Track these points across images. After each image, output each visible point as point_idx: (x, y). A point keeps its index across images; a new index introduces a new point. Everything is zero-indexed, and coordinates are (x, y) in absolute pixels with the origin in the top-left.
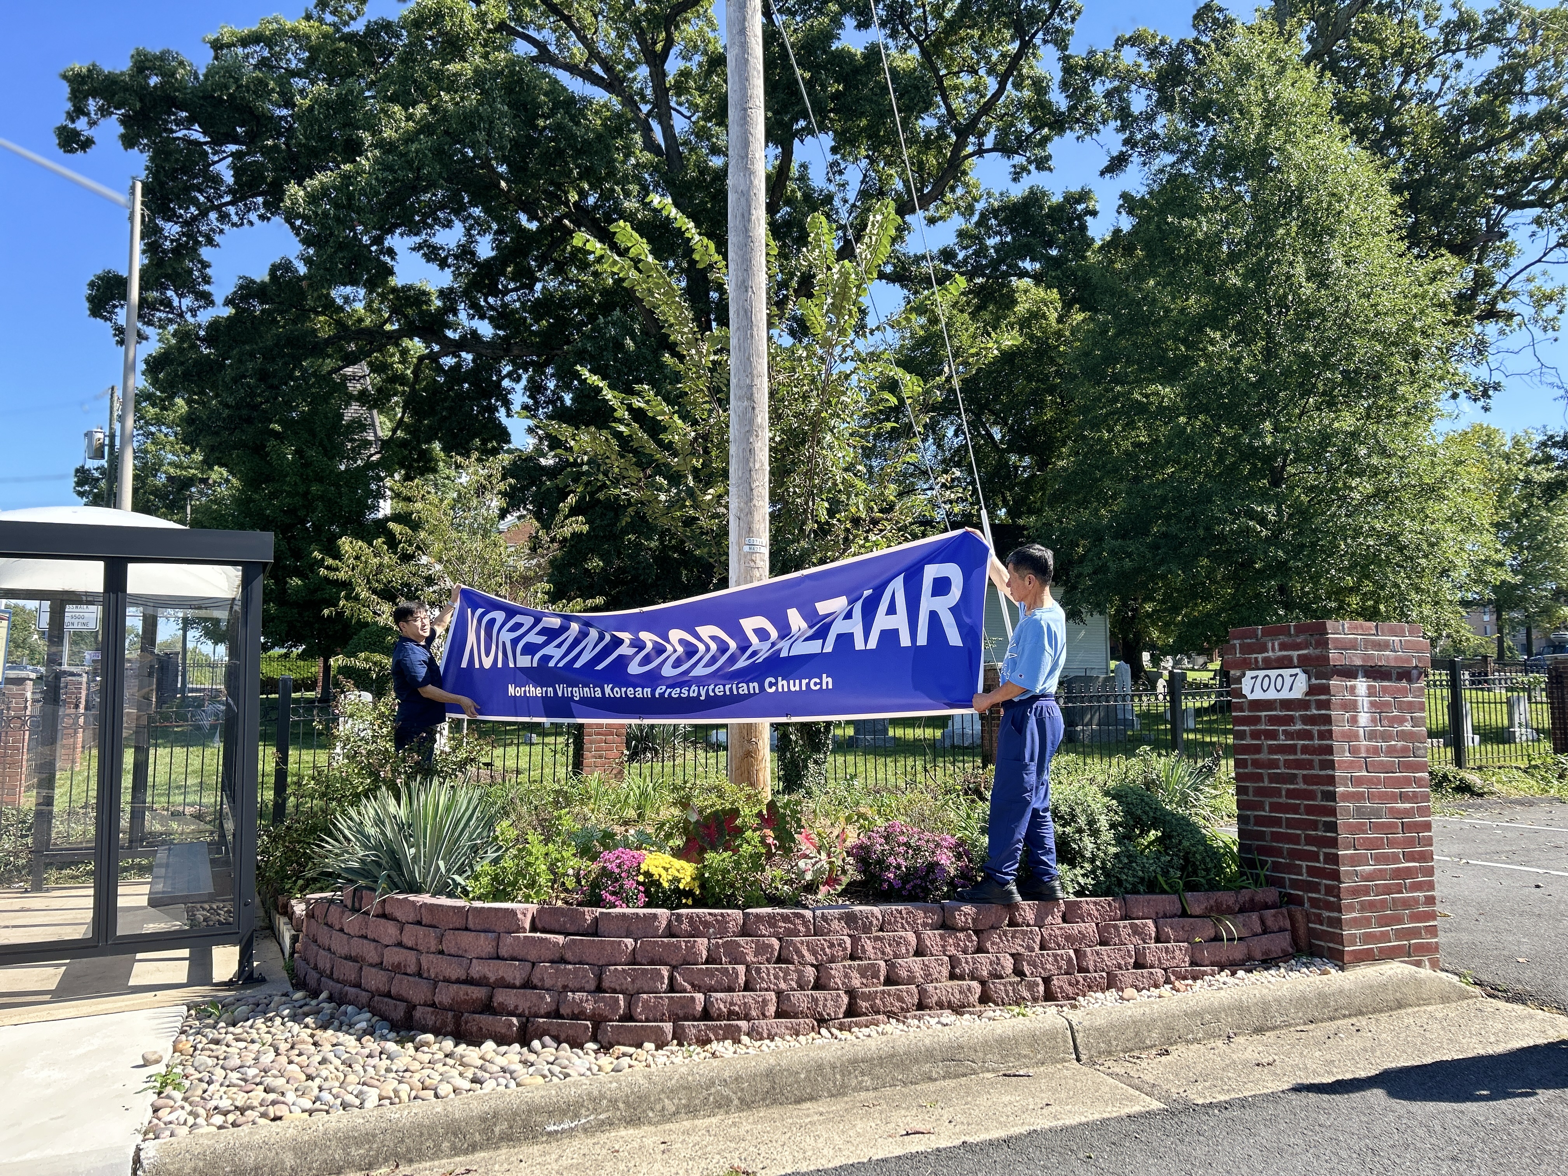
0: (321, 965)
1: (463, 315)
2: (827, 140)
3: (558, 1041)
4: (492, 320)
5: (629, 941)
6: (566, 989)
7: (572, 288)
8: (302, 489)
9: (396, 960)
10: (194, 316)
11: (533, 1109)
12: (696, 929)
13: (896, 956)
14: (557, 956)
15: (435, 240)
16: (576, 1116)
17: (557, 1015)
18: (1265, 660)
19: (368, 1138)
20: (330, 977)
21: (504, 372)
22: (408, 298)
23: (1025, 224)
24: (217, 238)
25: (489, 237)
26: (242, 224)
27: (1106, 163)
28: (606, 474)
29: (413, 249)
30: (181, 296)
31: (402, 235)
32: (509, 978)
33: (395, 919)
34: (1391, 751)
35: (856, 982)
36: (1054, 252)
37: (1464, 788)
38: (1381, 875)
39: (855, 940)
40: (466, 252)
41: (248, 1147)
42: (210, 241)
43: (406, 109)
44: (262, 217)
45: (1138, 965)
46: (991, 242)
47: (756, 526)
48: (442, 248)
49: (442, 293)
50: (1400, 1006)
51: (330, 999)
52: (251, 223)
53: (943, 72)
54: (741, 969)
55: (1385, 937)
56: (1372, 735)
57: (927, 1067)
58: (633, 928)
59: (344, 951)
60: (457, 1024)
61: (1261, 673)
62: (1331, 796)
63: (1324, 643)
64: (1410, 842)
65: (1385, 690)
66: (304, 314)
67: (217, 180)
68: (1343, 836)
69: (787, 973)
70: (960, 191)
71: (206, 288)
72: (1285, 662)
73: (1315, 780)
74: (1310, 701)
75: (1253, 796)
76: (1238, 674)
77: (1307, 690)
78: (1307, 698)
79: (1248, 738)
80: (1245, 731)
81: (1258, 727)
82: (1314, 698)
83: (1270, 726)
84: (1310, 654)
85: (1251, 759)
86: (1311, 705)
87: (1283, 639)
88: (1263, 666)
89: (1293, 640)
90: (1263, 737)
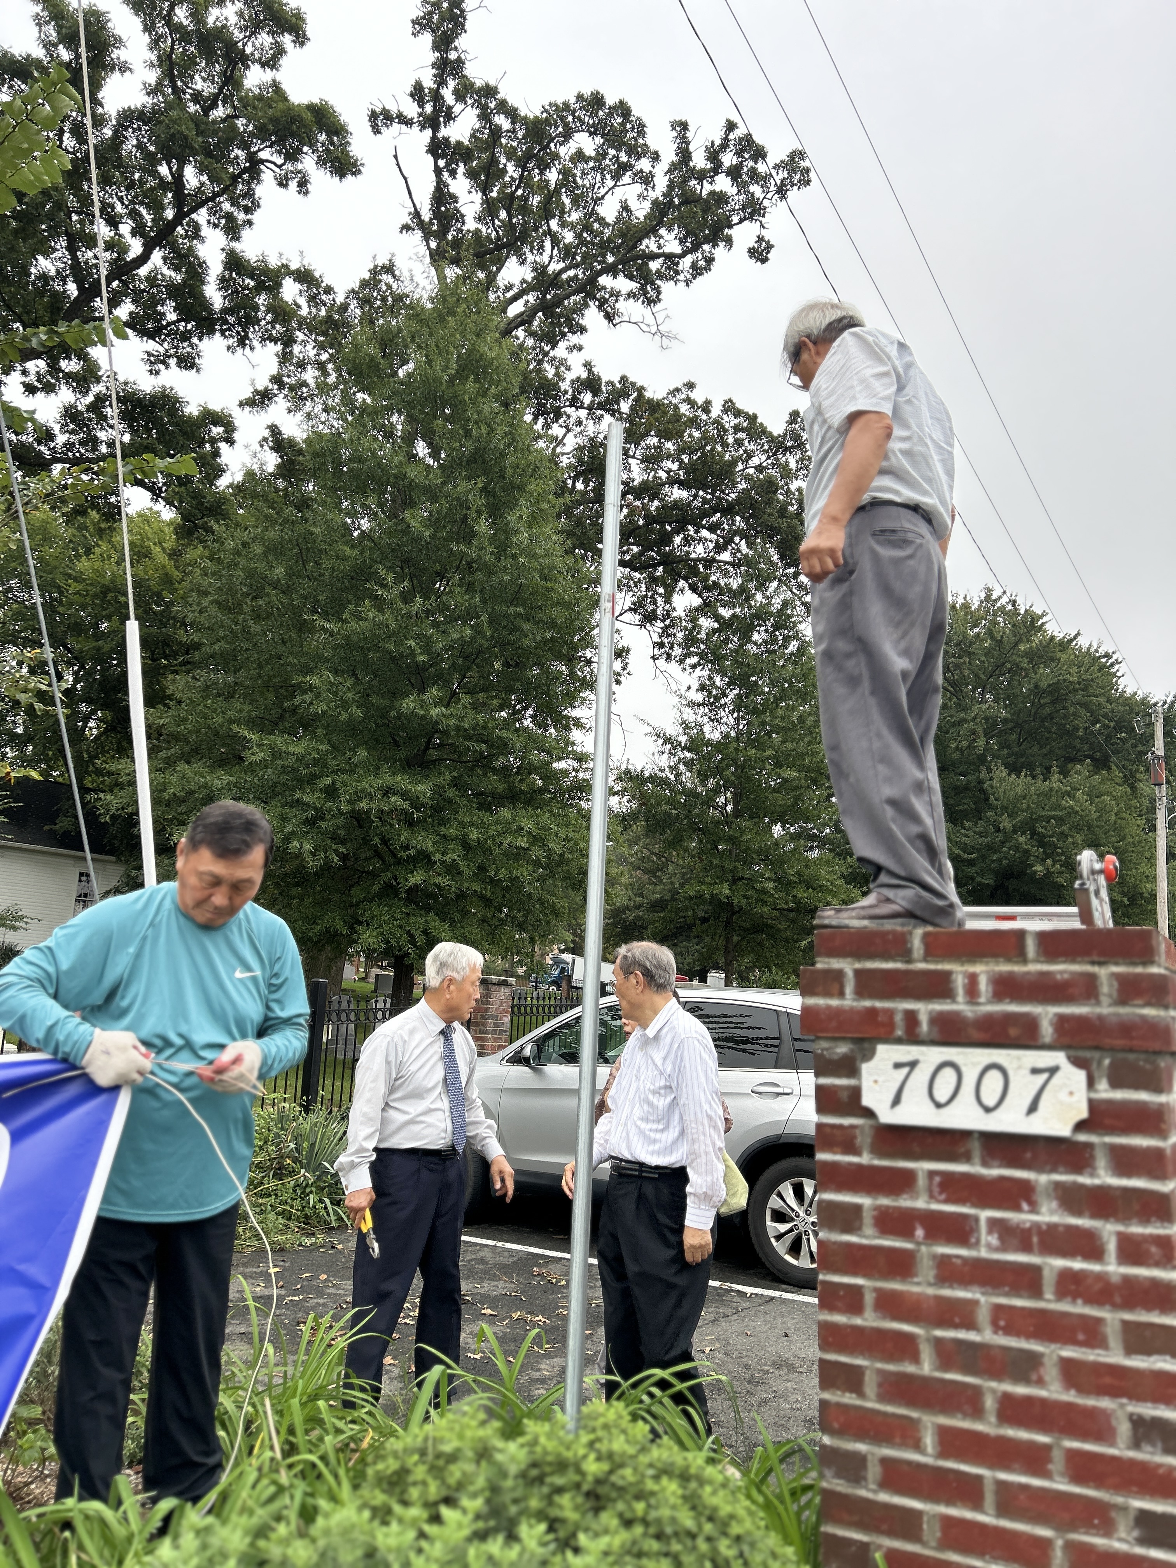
18: (938, 1020)
61: (932, 1055)
72: (1013, 1032)
73: (1108, 1380)
74: (1089, 1146)
75: (882, 1397)
76: (842, 1049)
77: (1084, 1114)
78: (1082, 1137)
79: (869, 1229)
80: (858, 1208)
81: (905, 1202)
82: (1108, 1139)
83: (947, 1201)
84: (1100, 1018)
85: (877, 1290)
86: (1092, 1157)
87: (1005, 968)
88: (935, 1035)
89: (1043, 974)
90: (920, 1233)
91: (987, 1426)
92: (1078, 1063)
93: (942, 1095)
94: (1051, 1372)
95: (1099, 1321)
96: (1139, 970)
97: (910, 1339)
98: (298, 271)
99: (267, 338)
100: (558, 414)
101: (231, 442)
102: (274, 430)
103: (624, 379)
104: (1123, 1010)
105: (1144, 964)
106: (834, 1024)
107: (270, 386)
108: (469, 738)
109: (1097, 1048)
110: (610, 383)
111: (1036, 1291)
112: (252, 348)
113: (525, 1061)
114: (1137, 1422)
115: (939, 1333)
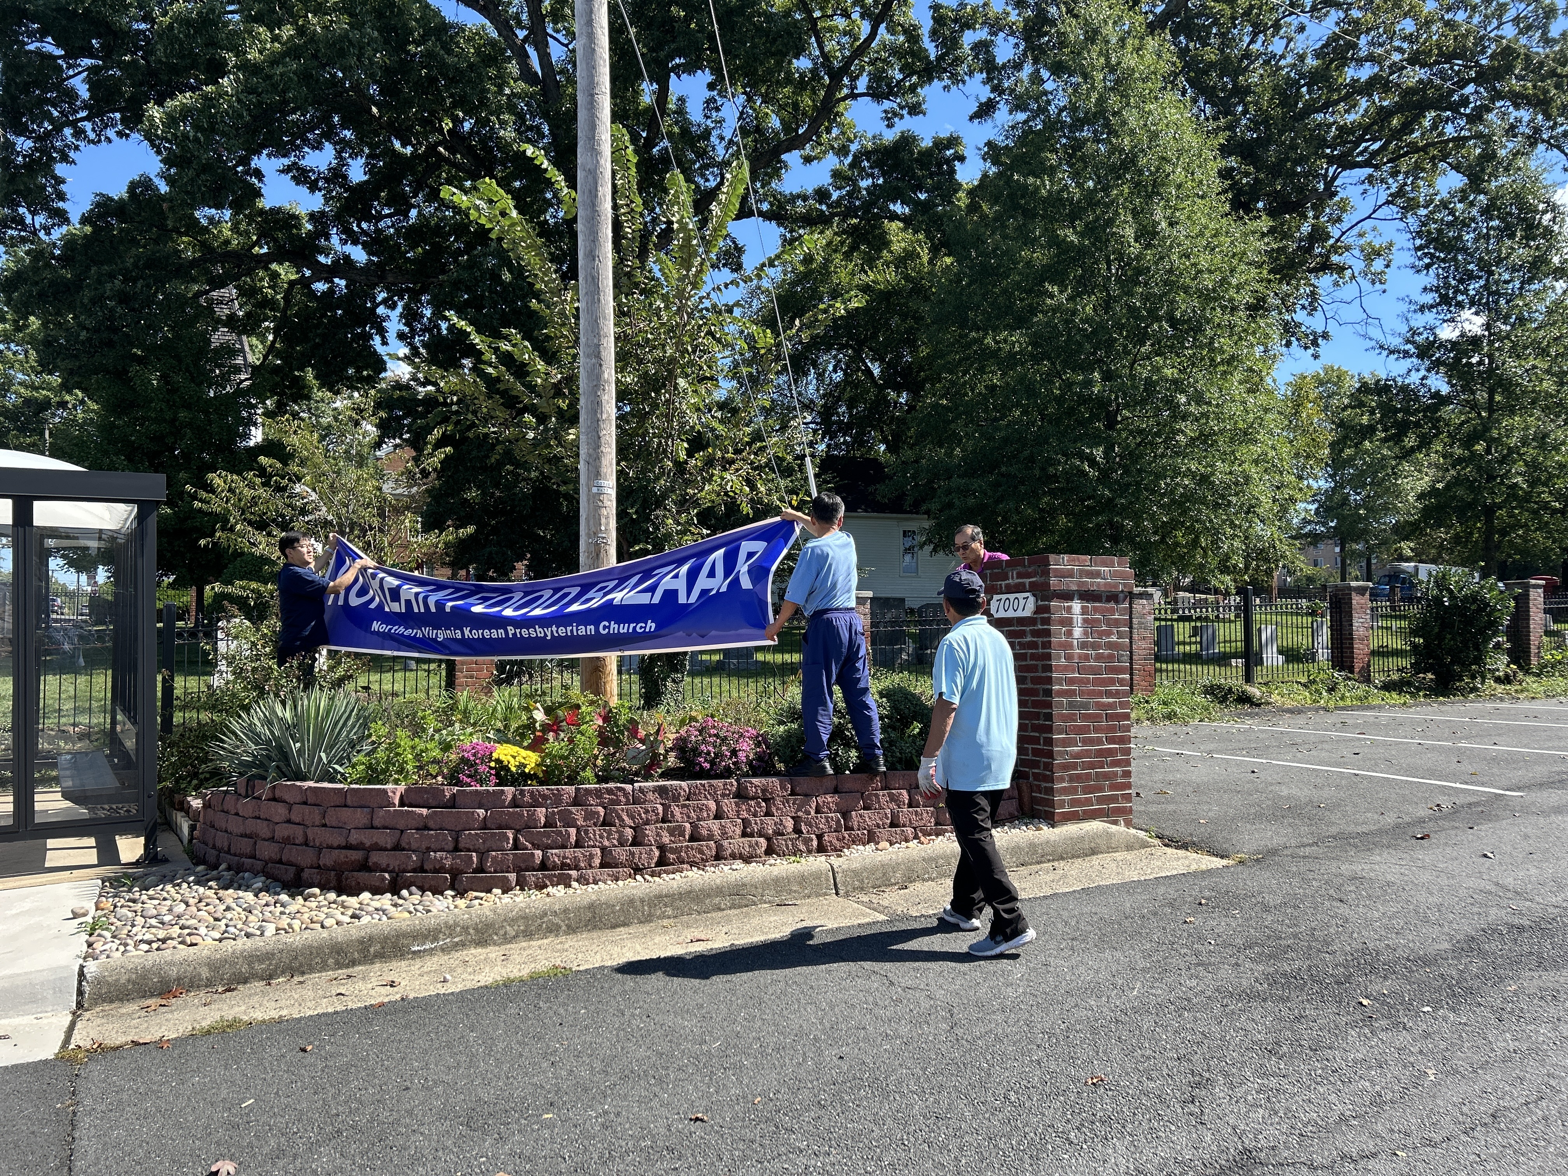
0: (219, 844)
1: (335, 240)
2: (705, 77)
3: (423, 890)
4: (365, 246)
5: (481, 812)
6: (429, 849)
7: (449, 213)
8: (168, 415)
9: (286, 834)
10: (48, 234)
11: (401, 935)
12: (536, 800)
13: (699, 819)
14: (421, 825)
15: (303, 163)
16: (435, 939)
17: (422, 870)
18: (1007, 586)
19: (268, 956)
20: (228, 852)
21: (379, 299)
22: (276, 222)
23: (895, 167)
24: (72, 154)
25: (361, 161)
26: (99, 141)
27: (974, 108)
28: (474, 413)
29: (282, 171)
30: (34, 213)
31: (269, 156)
32: (382, 843)
33: (284, 802)
34: (1099, 657)
35: (666, 839)
36: (923, 196)
37: (1244, 699)
38: (1087, 753)
39: (666, 807)
40: (337, 175)
41: (171, 964)
42: (65, 158)
43: (272, 31)
44: (120, 134)
45: (892, 825)
46: (864, 183)
47: (604, 470)
48: (312, 170)
49: (312, 216)
50: (1094, 852)
51: (229, 869)
52: (109, 140)
53: (817, 14)
54: (573, 831)
55: (1089, 802)
56: (1083, 645)
57: (717, 900)
58: (484, 801)
59: (241, 830)
60: (339, 880)
61: (1004, 597)
62: (1049, 693)
63: (1046, 573)
64: (1112, 729)
65: (1095, 609)
66: (166, 234)
67: (71, 95)
68: (1057, 723)
69: (609, 833)
70: (835, 132)
71: (61, 204)
72: (1020, 588)
74: (1037, 618)
77: (1035, 609)
78: (1034, 616)
82: (1039, 616)
84: (1037, 581)
86: (1036, 621)
88: (1005, 591)
89: (1027, 570)
92: (1034, 595)
93: (1006, 608)
99: (974, 70)
101: (961, 159)
104: (1042, 579)
107: (991, 96)
109: (1036, 590)
112: (963, 82)
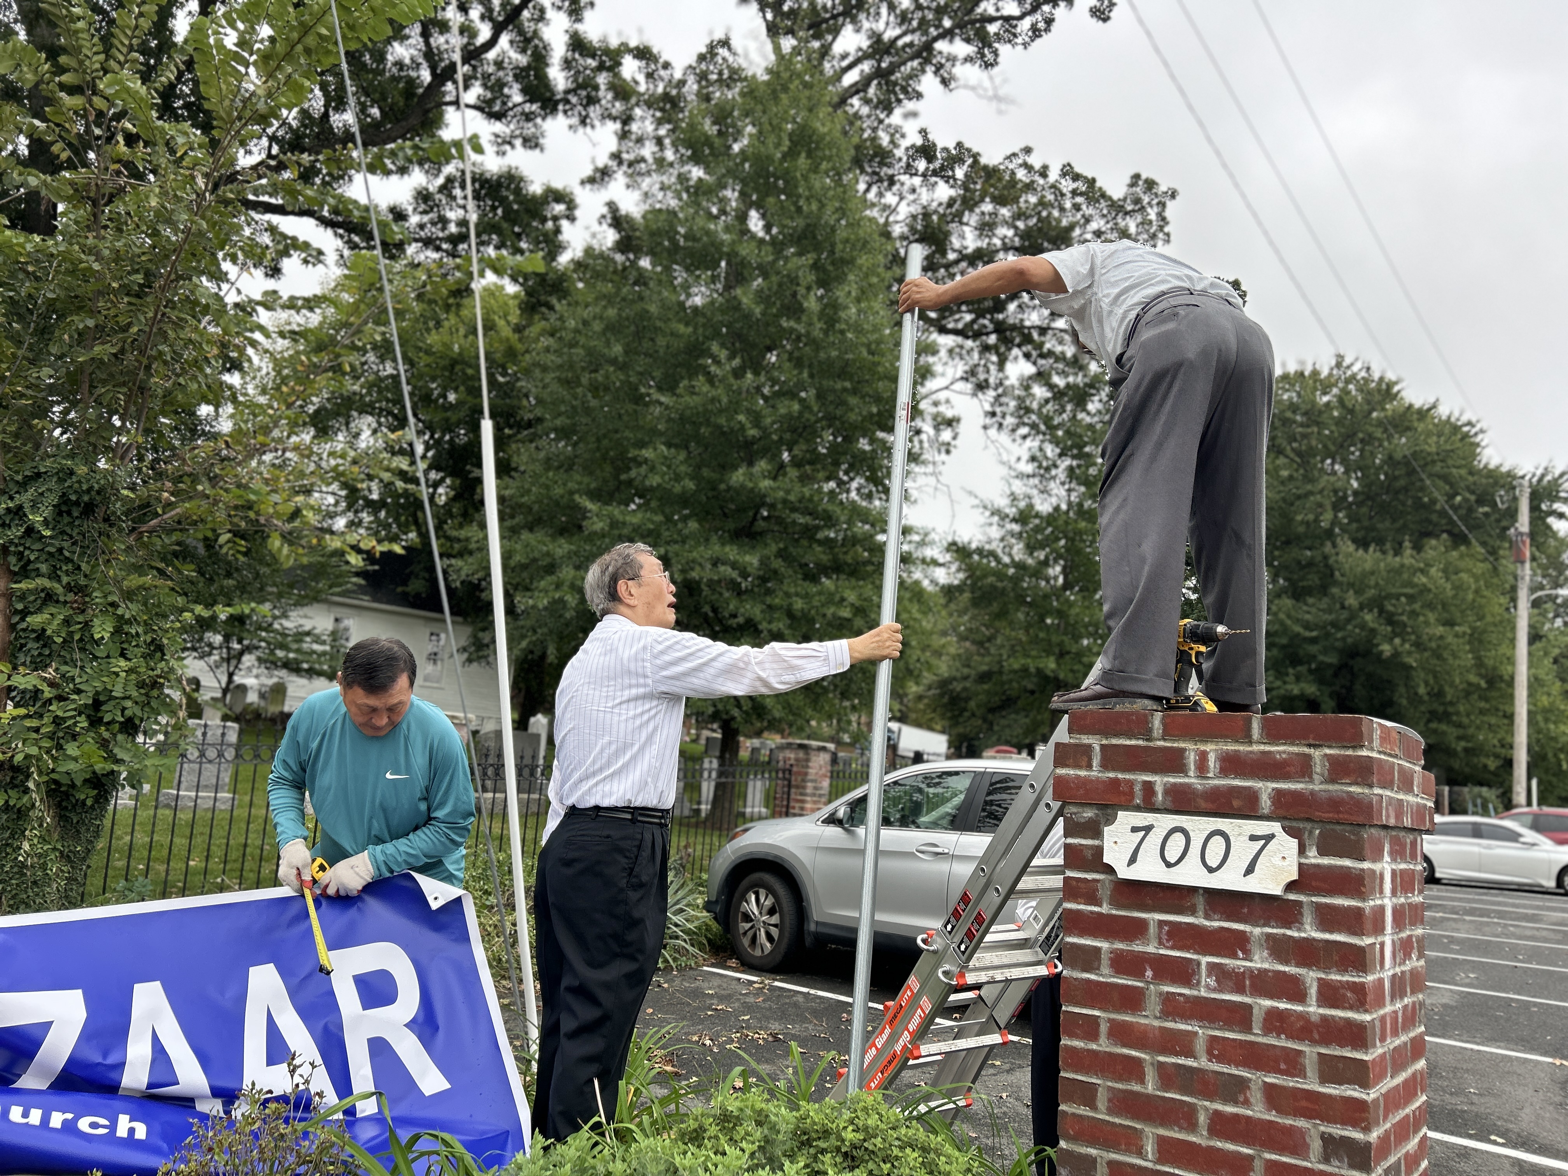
18: (1172, 791)
34: (1406, 1018)
46: (452, 215)
61: (1164, 822)
72: (1236, 803)
73: (1304, 1103)
74: (1299, 904)
75: (1110, 1111)
76: (1089, 814)
77: (1295, 876)
78: (1292, 897)
79: (1106, 969)
80: (1098, 950)
81: (1138, 947)
82: (1314, 899)
83: (1172, 948)
84: (1312, 793)
85: (1110, 1020)
86: (1301, 914)
87: (1232, 747)
88: (1169, 805)
89: (1264, 753)
90: (1149, 973)
91: (1201, 1138)
92: (1290, 832)
93: (1172, 858)
94: (1256, 1095)
95: (1300, 1053)
96: (1350, 752)
97: (1137, 1063)
98: (637, 48)
99: (608, 116)
100: (892, 181)
101: (572, 219)
102: (612, 206)
103: (959, 145)
104: (1331, 787)
105: (1354, 748)
106: (1082, 792)
107: (610, 163)
108: (794, 510)
109: (1308, 820)
110: (945, 149)
111: (1247, 1027)
112: (593, 127)
113: (839, 822)
114: (1327, 1140)
115: (1161, 1059)
